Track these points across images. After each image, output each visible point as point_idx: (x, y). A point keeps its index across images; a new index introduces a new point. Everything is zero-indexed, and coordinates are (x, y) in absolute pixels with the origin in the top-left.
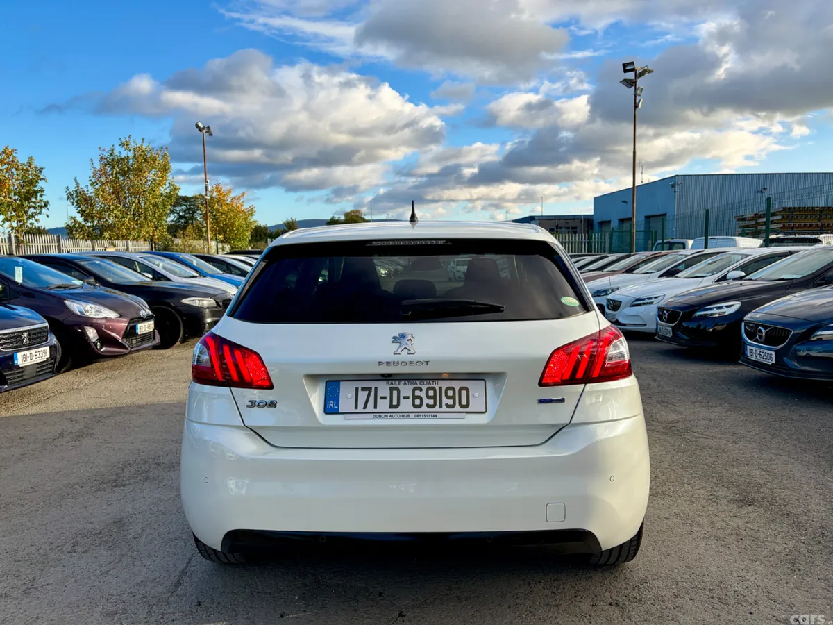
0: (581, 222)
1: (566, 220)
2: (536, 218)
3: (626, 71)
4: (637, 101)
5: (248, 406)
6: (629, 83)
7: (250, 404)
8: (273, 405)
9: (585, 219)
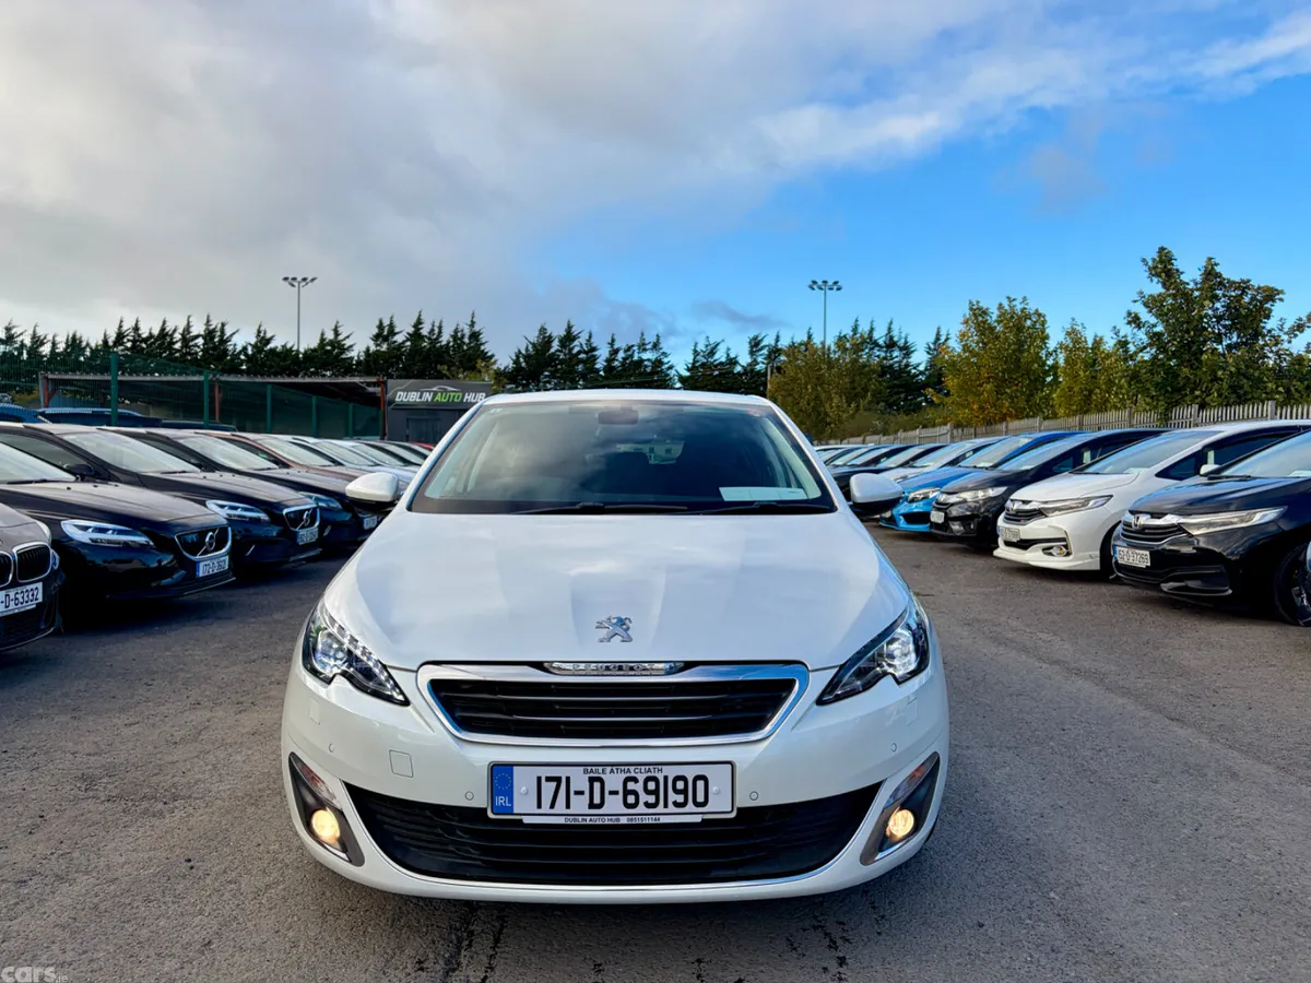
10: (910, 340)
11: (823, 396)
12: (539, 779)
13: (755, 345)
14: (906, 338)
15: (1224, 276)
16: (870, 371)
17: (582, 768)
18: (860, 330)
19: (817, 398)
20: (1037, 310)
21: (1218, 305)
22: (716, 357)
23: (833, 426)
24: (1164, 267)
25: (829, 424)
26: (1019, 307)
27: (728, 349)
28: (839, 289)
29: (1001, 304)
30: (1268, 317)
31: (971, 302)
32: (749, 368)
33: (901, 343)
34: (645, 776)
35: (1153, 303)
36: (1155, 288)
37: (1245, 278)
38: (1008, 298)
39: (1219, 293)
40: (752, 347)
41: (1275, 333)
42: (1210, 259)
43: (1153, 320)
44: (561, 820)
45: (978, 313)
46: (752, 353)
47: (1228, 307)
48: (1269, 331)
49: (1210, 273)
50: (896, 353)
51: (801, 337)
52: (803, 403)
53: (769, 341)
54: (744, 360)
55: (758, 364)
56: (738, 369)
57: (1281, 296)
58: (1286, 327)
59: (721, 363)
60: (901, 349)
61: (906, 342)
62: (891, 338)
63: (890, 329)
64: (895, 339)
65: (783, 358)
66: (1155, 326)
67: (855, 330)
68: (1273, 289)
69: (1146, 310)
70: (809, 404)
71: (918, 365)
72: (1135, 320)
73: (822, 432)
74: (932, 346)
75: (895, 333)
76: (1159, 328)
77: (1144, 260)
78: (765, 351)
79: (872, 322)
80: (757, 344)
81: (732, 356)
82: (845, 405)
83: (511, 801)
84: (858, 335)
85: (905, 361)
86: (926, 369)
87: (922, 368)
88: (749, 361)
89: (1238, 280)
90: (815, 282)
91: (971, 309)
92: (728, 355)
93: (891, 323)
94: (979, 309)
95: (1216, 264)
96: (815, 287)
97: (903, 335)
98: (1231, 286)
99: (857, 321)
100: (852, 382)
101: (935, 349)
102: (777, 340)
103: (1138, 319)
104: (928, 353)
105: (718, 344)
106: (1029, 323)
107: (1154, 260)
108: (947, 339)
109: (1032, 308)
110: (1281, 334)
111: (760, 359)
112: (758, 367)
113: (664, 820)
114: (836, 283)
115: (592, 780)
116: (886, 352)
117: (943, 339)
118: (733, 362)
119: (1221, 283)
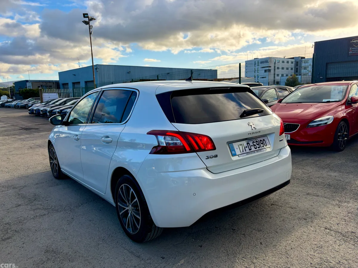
0: (54, 83)
1: (46, 82)
2: (29, 81)
3: (84, 17)
4: (91, 31)
5: (206, 159)
6: (86, 23)
7: (207, 158)
8: (216, 156)
9: (55, 82)
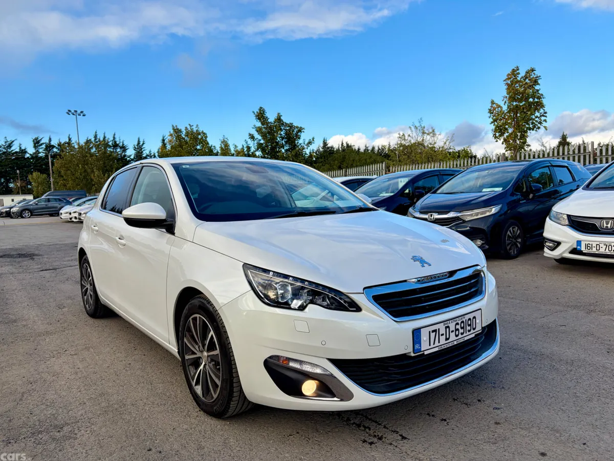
10: (125, 143)
11: (89, 171)
12: (430, 332)
13: (37, 143)
14: (123, 142)
15: (284, 121)
16: (113, 158)
17: (443, 323)
18: (98, 137)
19: (85, 171)
20: (203, 131)
21: (282, 133)
22: (12, 149)
23: (96, 186)
24: (261, 116)
25: (94, 185)
26: (195, 130)
27: (20, 144)
28: (84, 115)
29: (186, 128)
30: (299, 138)
31: (173, 126)
32: (34, 155)
33: (121, 145)
34: (460, 321)
35: (259, 130)
36: (259, 124)
37: (291, 122)
38: (190, 125)
39: (282, 128)
40: (35, 144)
41: (303, 145)
42: (279, 114)
43: (260, 138)
44: (436, 349)
45: (177, 131)
46: (35, 147)
47: (286, 134)
48: (300, 144)
49: (279, 119)
50: (118, 150)
51: (64, 140)
52: (78, 174)
53: (45, 140)
54: (31, 150)
55: (39, 153)
56: (27, 155)
57: (303, 130)
58: (306, 143)
59: (16, 152)
60: (121, 148)
61: (123, 144)
62: (115, 142)
63: (114, 138)
64: (118, 143)
65: (55, 150)
66: (260, 140)
67: (96, 137)
68: (301, 128)
69: (257, 133)
70: (81, 175)
71: (130, 156)
72: (252, 137)
73: (91, 189)
74: (136, 147)
75: (117, 140)
76: (262, 142)
77: (253, 112)
78: (44, 146)
79: (104, 134)
80: (38, 142)
81: (23, 148)
82: (102, 175)
83: (420, 346)
84: (98, 140)
85: (123, 154)
86: (134, 158)
87: (132, 157)
88: (34, 151)
89: (288, 123)
90: (70, 111)
91: (174, 129)
92: (20, 148)
93: (114, 135)
94: (177, 129)
95: (281, 116)
96: (70, 113)
97: (121, 141)
98: (286, 126)
99: (96, 132)
100: (104, 163)
101: (138, 148)
102: (50, 140)
103: (254, 137)
104: (135, 150)
105: (13, 142)
106: (200, 137)
107: (257, 112)
108: (143, 144)
109: (201, 130)
110: (304, 145)
111: (41, 150)
112: (40, 155)
113: (466, 339)
114: (82, 112)
115: (446, 328)
116: (113, 149)
117: (141, 143)
118: (24, 152)
119: (283, 124)
